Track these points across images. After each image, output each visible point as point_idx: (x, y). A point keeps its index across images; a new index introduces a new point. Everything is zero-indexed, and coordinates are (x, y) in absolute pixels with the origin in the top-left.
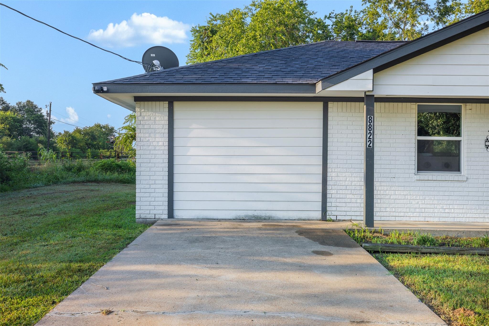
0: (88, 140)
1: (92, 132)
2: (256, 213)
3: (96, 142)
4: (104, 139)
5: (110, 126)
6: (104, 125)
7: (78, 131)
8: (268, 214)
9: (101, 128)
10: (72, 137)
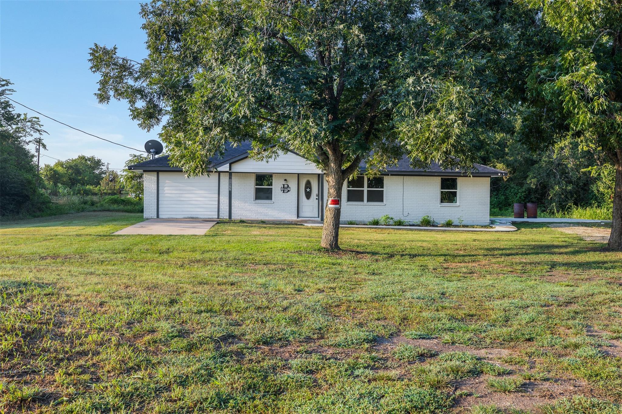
0: (72, 174)
1: (76, 165)
2: (192, 216)
3: (80, 176)
4: (90, 173)
5: (96, 159)
6: (89, 157)
7: (60, 164)
8: (197, 216)
9: (86, 160)
10: (54, 171)
